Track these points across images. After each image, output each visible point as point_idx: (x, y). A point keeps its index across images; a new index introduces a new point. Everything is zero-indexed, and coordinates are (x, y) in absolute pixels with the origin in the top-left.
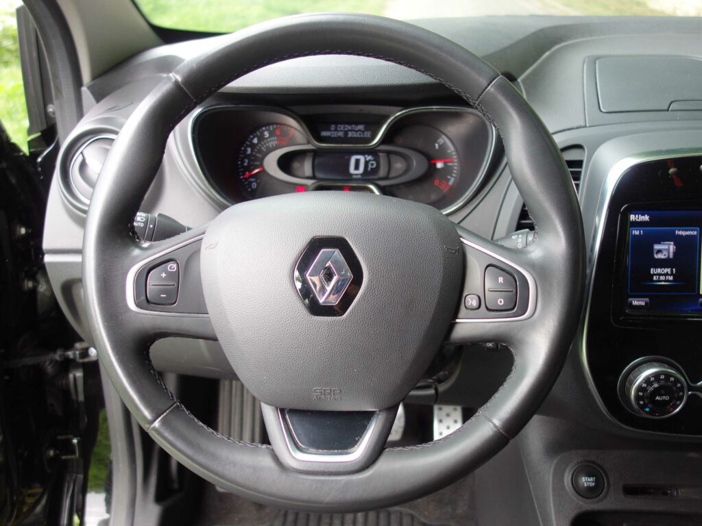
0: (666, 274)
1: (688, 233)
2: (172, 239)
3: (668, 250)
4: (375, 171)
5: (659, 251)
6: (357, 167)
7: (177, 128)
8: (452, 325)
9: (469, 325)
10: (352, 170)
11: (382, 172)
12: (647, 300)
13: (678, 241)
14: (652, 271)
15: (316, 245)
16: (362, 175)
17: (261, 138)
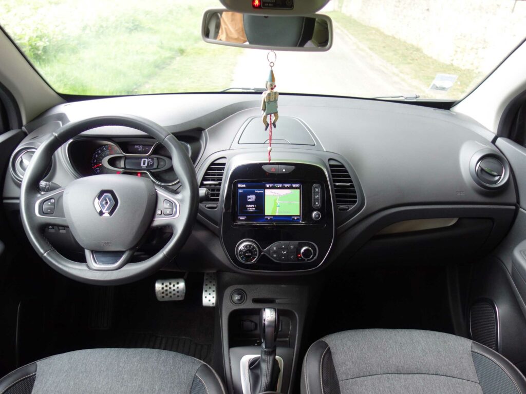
0: (252, 207)
1: (260, 191)
2: (54, 191)
3: (253, 198)
4: (152, 165)
5: (249, 198)
6: (144, 164)
7: (63, 146)
8: (152, 221)
9: (159, 221)
10: (142, 165)
11: (155, 166)
12: (245, 217)
13: (257, 195)
14: (247, 206)
15: (102, 192)
16: (146, 167)
17: (102, 151)
